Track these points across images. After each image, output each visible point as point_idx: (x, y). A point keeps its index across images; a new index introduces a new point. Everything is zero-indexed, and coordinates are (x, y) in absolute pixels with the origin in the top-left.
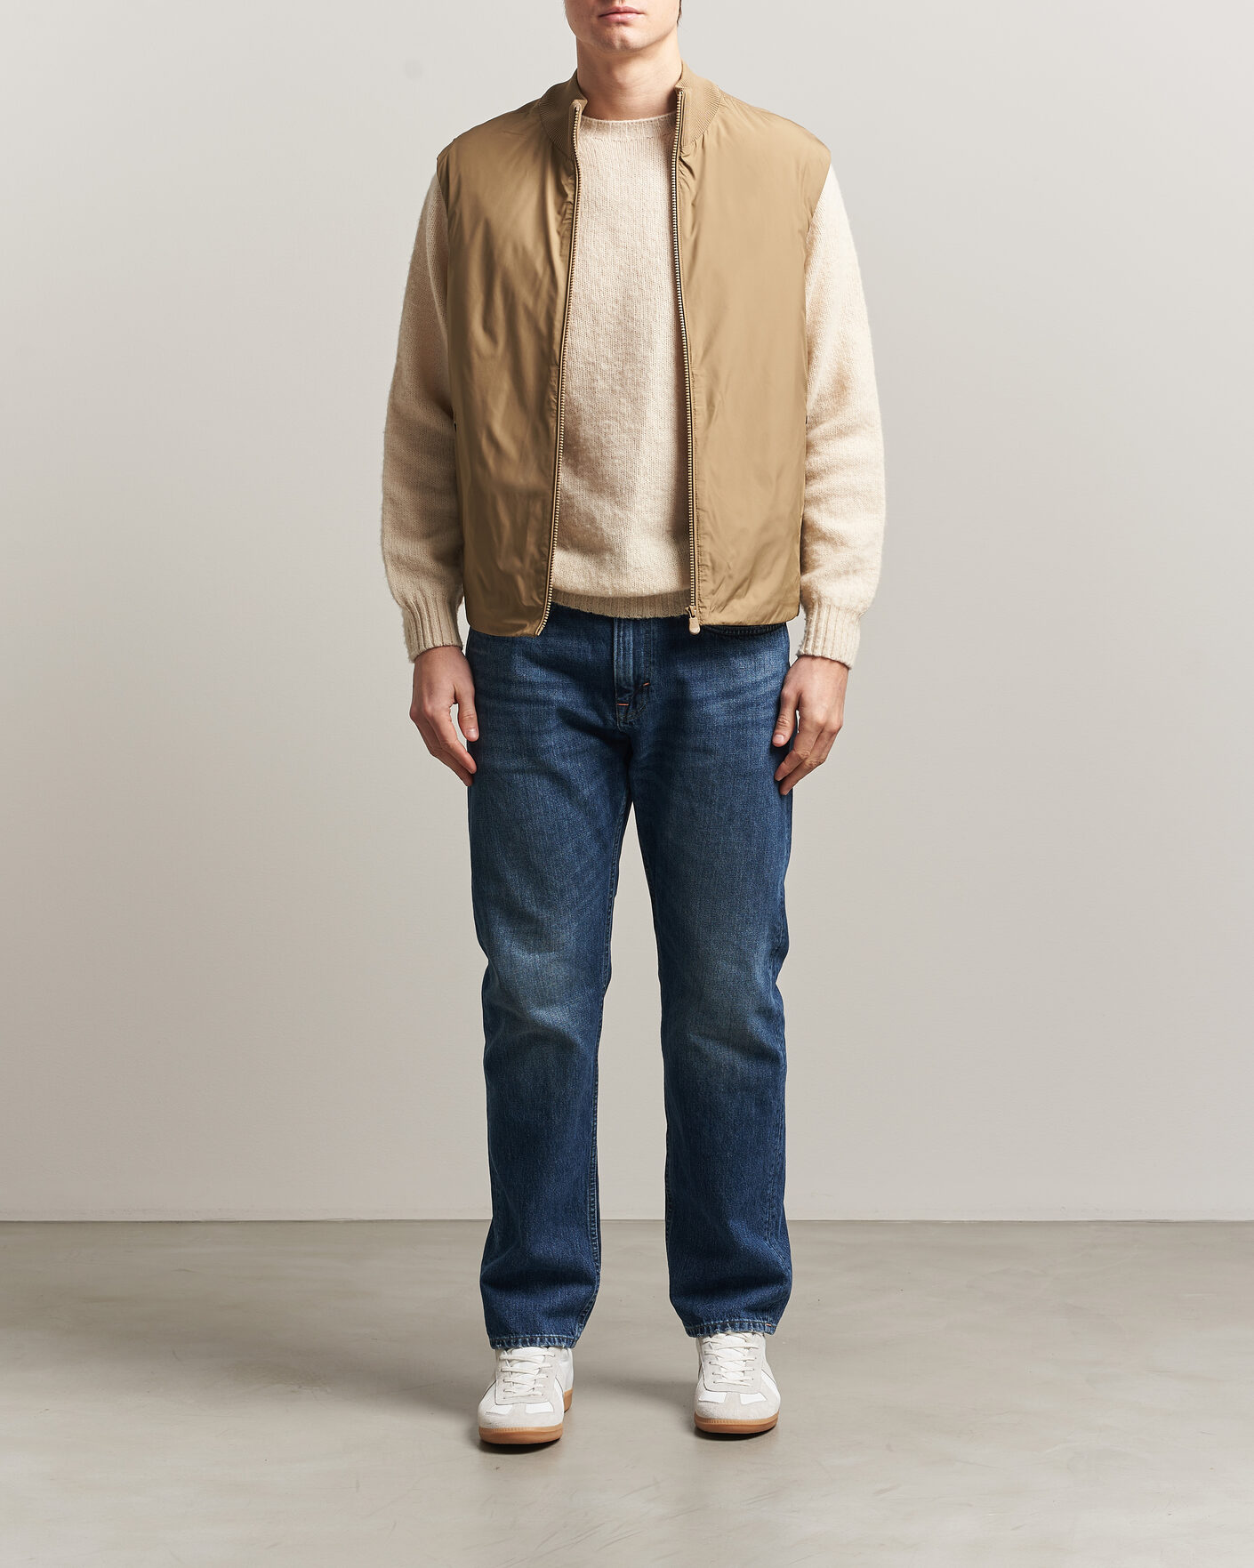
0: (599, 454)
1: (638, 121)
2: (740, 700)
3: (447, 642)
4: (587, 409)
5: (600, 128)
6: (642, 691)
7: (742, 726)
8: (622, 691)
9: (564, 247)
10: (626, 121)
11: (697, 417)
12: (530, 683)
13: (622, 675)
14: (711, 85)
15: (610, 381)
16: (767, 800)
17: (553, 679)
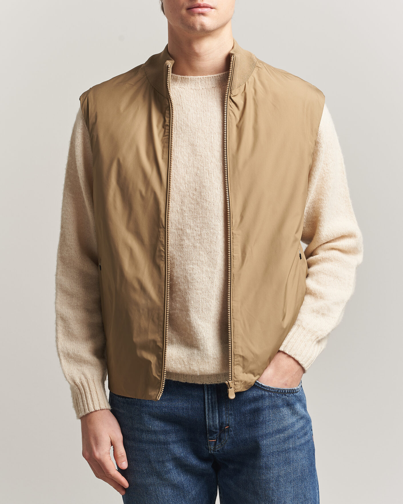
0: (186, 287)
1: (207, 76)
2: (286, 434)
3: (103, 407)
4: (178, 258)
5: (183, 81)
6: (224, 431)
7: (287, 451)
8: (212, 433)
9: (165, 153)
10: (199, 77)
11: (235, 261)
12: (154, 431)
13: (211, 423)
14: (251, 54)
15: (193, 240)
16: (305, 496)
17: (168, 428)
